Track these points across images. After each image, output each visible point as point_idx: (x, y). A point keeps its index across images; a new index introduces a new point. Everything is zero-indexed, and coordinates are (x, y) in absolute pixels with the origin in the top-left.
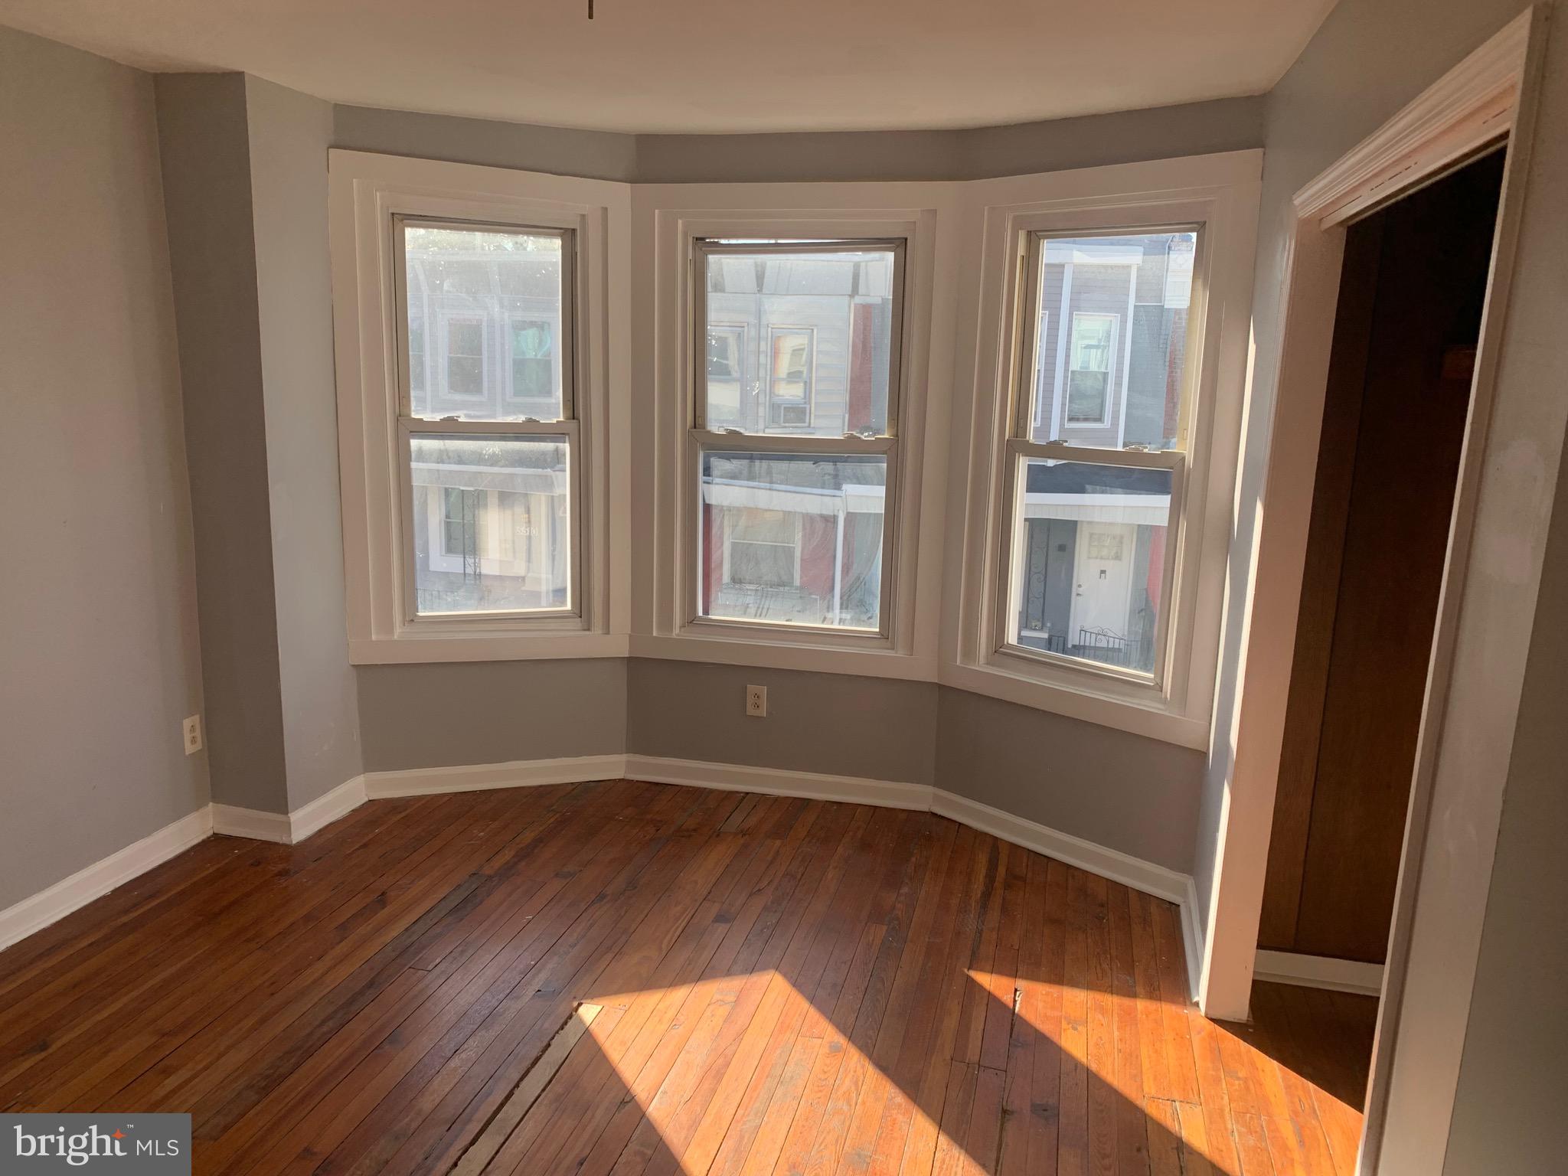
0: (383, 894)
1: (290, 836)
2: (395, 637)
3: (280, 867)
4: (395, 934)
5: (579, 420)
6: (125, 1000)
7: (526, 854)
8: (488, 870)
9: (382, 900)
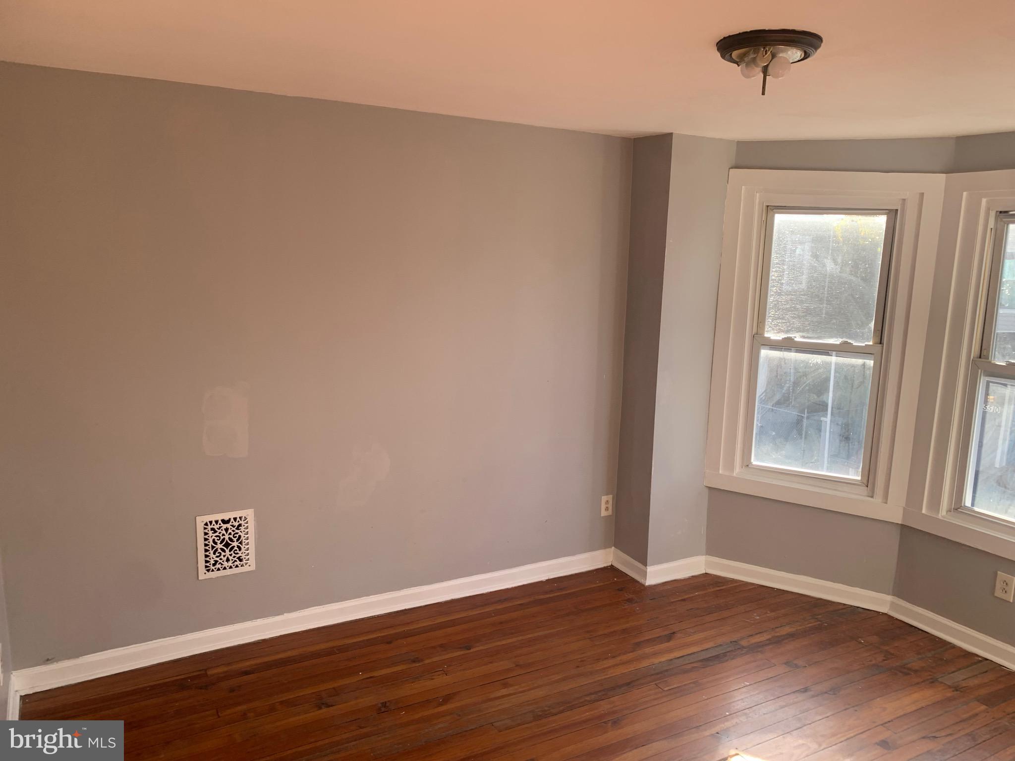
0: (674, 633)
1: (646, 580)
2: (735, 474)
3: (631, 596)
4: (663, 659)
5: (883, 344)
6: (514, 640)
7: (777, 641)
8: (744, 643)
9: (670, 637)
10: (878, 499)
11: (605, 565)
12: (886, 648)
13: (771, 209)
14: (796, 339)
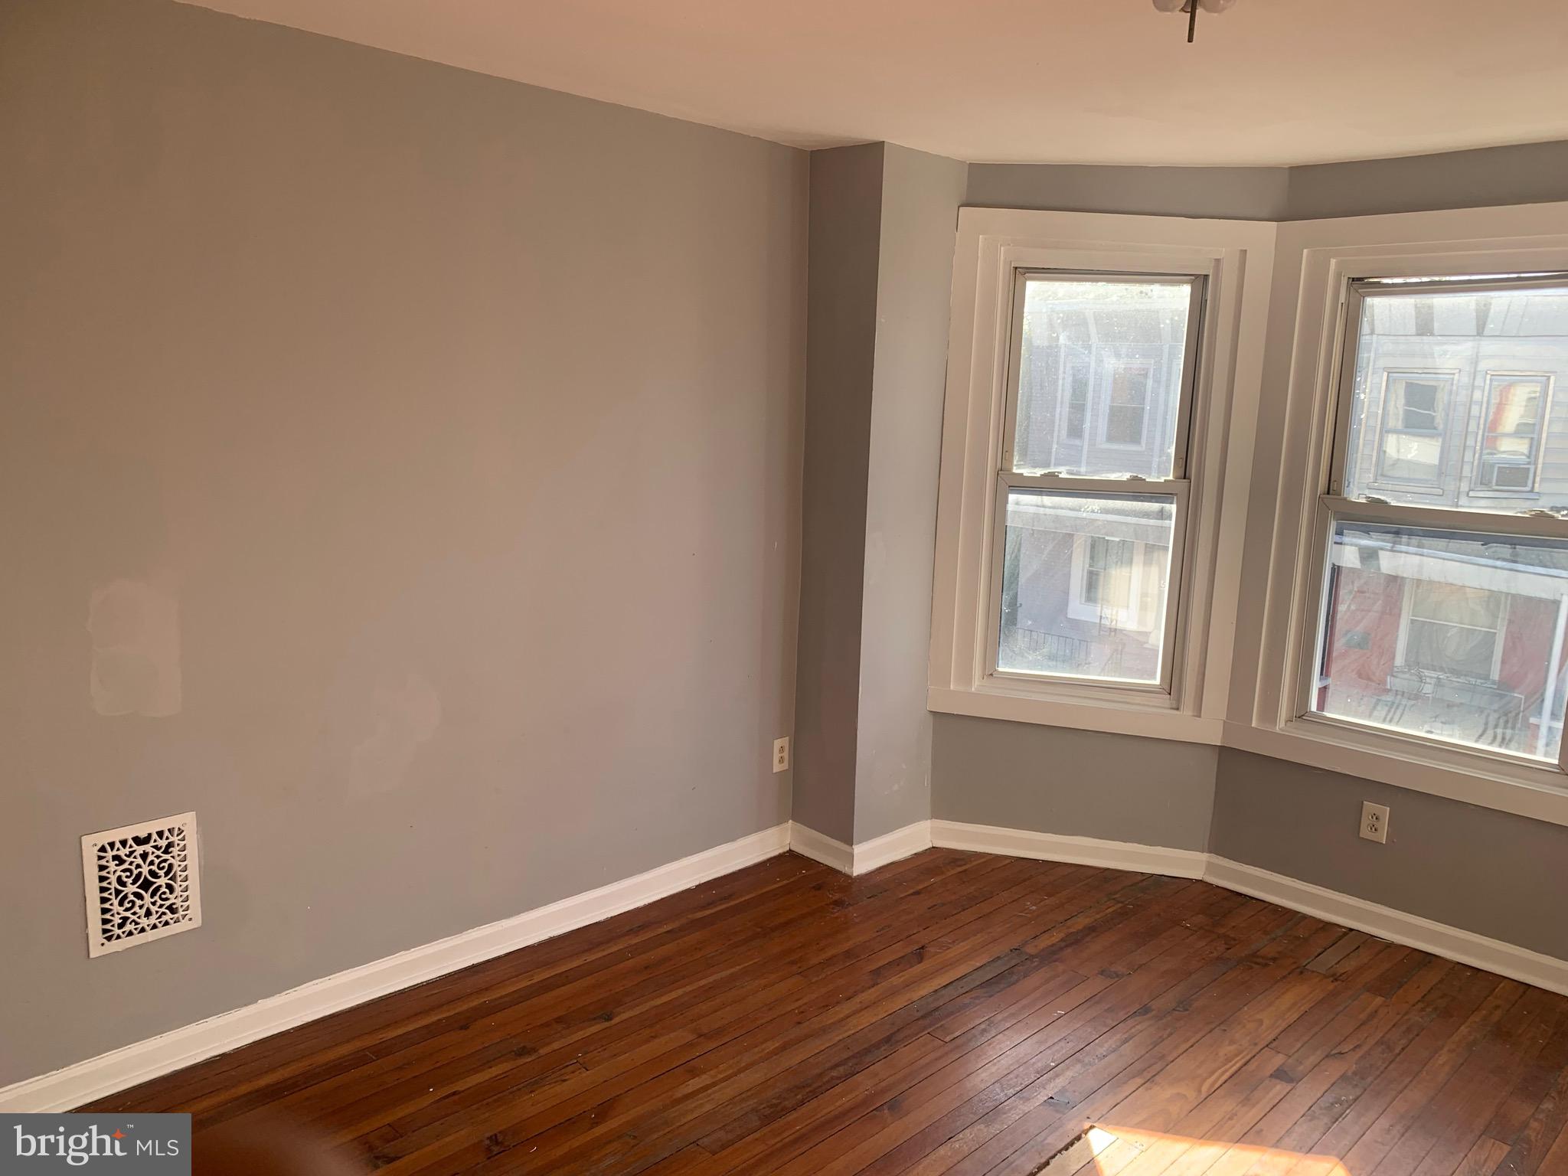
0: (923, 948)
1: (852, 867)
2: (973, 689)
3: (837, 896)
4: (923, 992)
5: (1190, 479)
6: (680, 992)
7: (1075, 941)
8: (1030, 949)
9: (920, 955)
10: (1187, 711)
11: (781, 851)
12: (1222, 931)
13: (1021, 273)
14: (1060, 476)
